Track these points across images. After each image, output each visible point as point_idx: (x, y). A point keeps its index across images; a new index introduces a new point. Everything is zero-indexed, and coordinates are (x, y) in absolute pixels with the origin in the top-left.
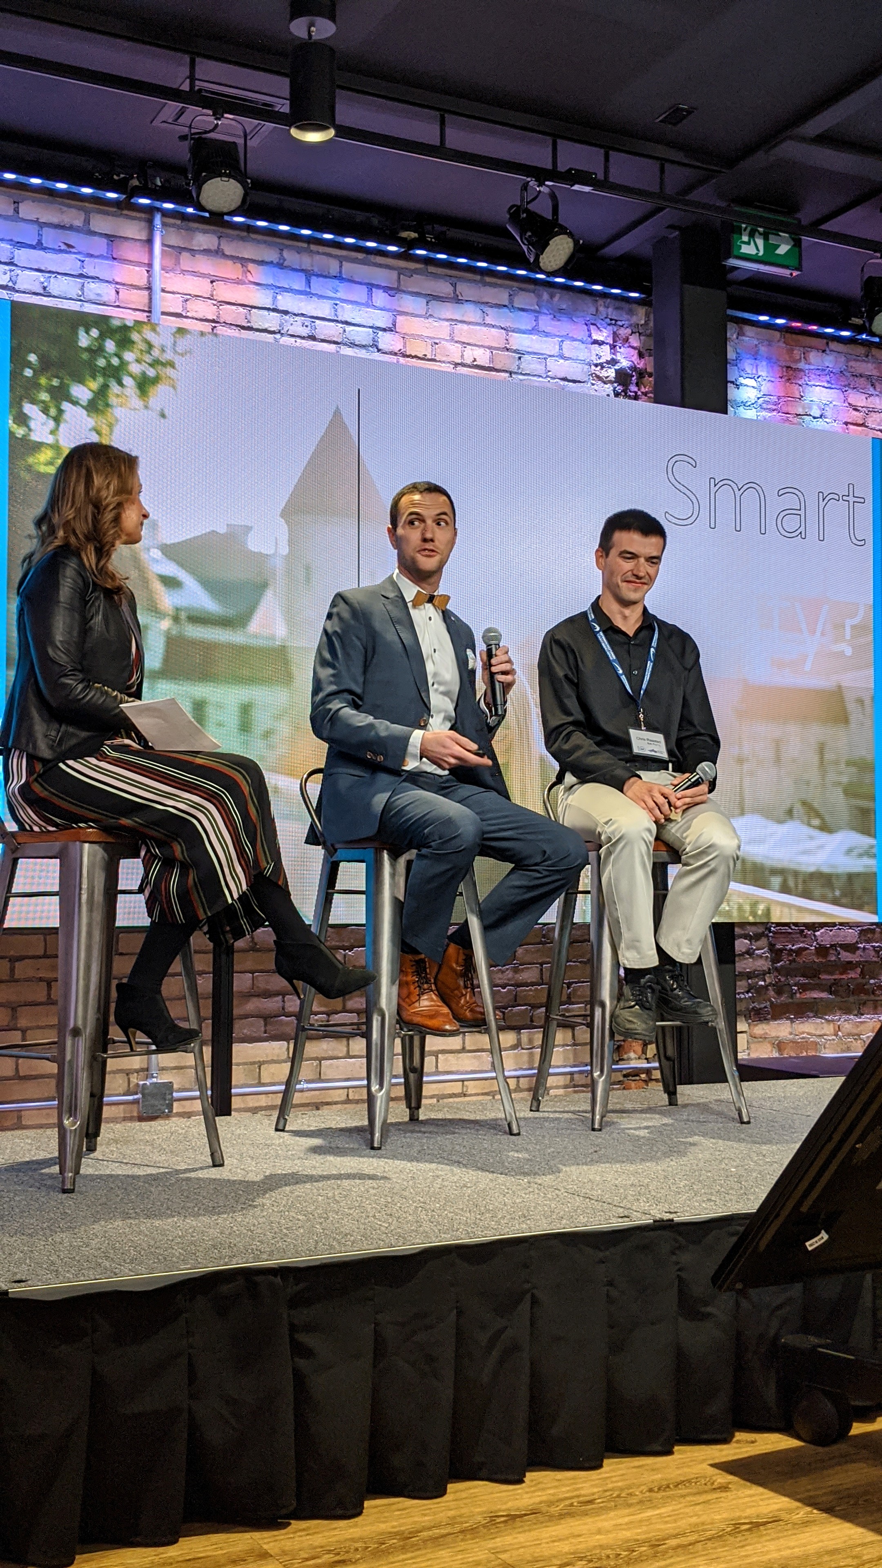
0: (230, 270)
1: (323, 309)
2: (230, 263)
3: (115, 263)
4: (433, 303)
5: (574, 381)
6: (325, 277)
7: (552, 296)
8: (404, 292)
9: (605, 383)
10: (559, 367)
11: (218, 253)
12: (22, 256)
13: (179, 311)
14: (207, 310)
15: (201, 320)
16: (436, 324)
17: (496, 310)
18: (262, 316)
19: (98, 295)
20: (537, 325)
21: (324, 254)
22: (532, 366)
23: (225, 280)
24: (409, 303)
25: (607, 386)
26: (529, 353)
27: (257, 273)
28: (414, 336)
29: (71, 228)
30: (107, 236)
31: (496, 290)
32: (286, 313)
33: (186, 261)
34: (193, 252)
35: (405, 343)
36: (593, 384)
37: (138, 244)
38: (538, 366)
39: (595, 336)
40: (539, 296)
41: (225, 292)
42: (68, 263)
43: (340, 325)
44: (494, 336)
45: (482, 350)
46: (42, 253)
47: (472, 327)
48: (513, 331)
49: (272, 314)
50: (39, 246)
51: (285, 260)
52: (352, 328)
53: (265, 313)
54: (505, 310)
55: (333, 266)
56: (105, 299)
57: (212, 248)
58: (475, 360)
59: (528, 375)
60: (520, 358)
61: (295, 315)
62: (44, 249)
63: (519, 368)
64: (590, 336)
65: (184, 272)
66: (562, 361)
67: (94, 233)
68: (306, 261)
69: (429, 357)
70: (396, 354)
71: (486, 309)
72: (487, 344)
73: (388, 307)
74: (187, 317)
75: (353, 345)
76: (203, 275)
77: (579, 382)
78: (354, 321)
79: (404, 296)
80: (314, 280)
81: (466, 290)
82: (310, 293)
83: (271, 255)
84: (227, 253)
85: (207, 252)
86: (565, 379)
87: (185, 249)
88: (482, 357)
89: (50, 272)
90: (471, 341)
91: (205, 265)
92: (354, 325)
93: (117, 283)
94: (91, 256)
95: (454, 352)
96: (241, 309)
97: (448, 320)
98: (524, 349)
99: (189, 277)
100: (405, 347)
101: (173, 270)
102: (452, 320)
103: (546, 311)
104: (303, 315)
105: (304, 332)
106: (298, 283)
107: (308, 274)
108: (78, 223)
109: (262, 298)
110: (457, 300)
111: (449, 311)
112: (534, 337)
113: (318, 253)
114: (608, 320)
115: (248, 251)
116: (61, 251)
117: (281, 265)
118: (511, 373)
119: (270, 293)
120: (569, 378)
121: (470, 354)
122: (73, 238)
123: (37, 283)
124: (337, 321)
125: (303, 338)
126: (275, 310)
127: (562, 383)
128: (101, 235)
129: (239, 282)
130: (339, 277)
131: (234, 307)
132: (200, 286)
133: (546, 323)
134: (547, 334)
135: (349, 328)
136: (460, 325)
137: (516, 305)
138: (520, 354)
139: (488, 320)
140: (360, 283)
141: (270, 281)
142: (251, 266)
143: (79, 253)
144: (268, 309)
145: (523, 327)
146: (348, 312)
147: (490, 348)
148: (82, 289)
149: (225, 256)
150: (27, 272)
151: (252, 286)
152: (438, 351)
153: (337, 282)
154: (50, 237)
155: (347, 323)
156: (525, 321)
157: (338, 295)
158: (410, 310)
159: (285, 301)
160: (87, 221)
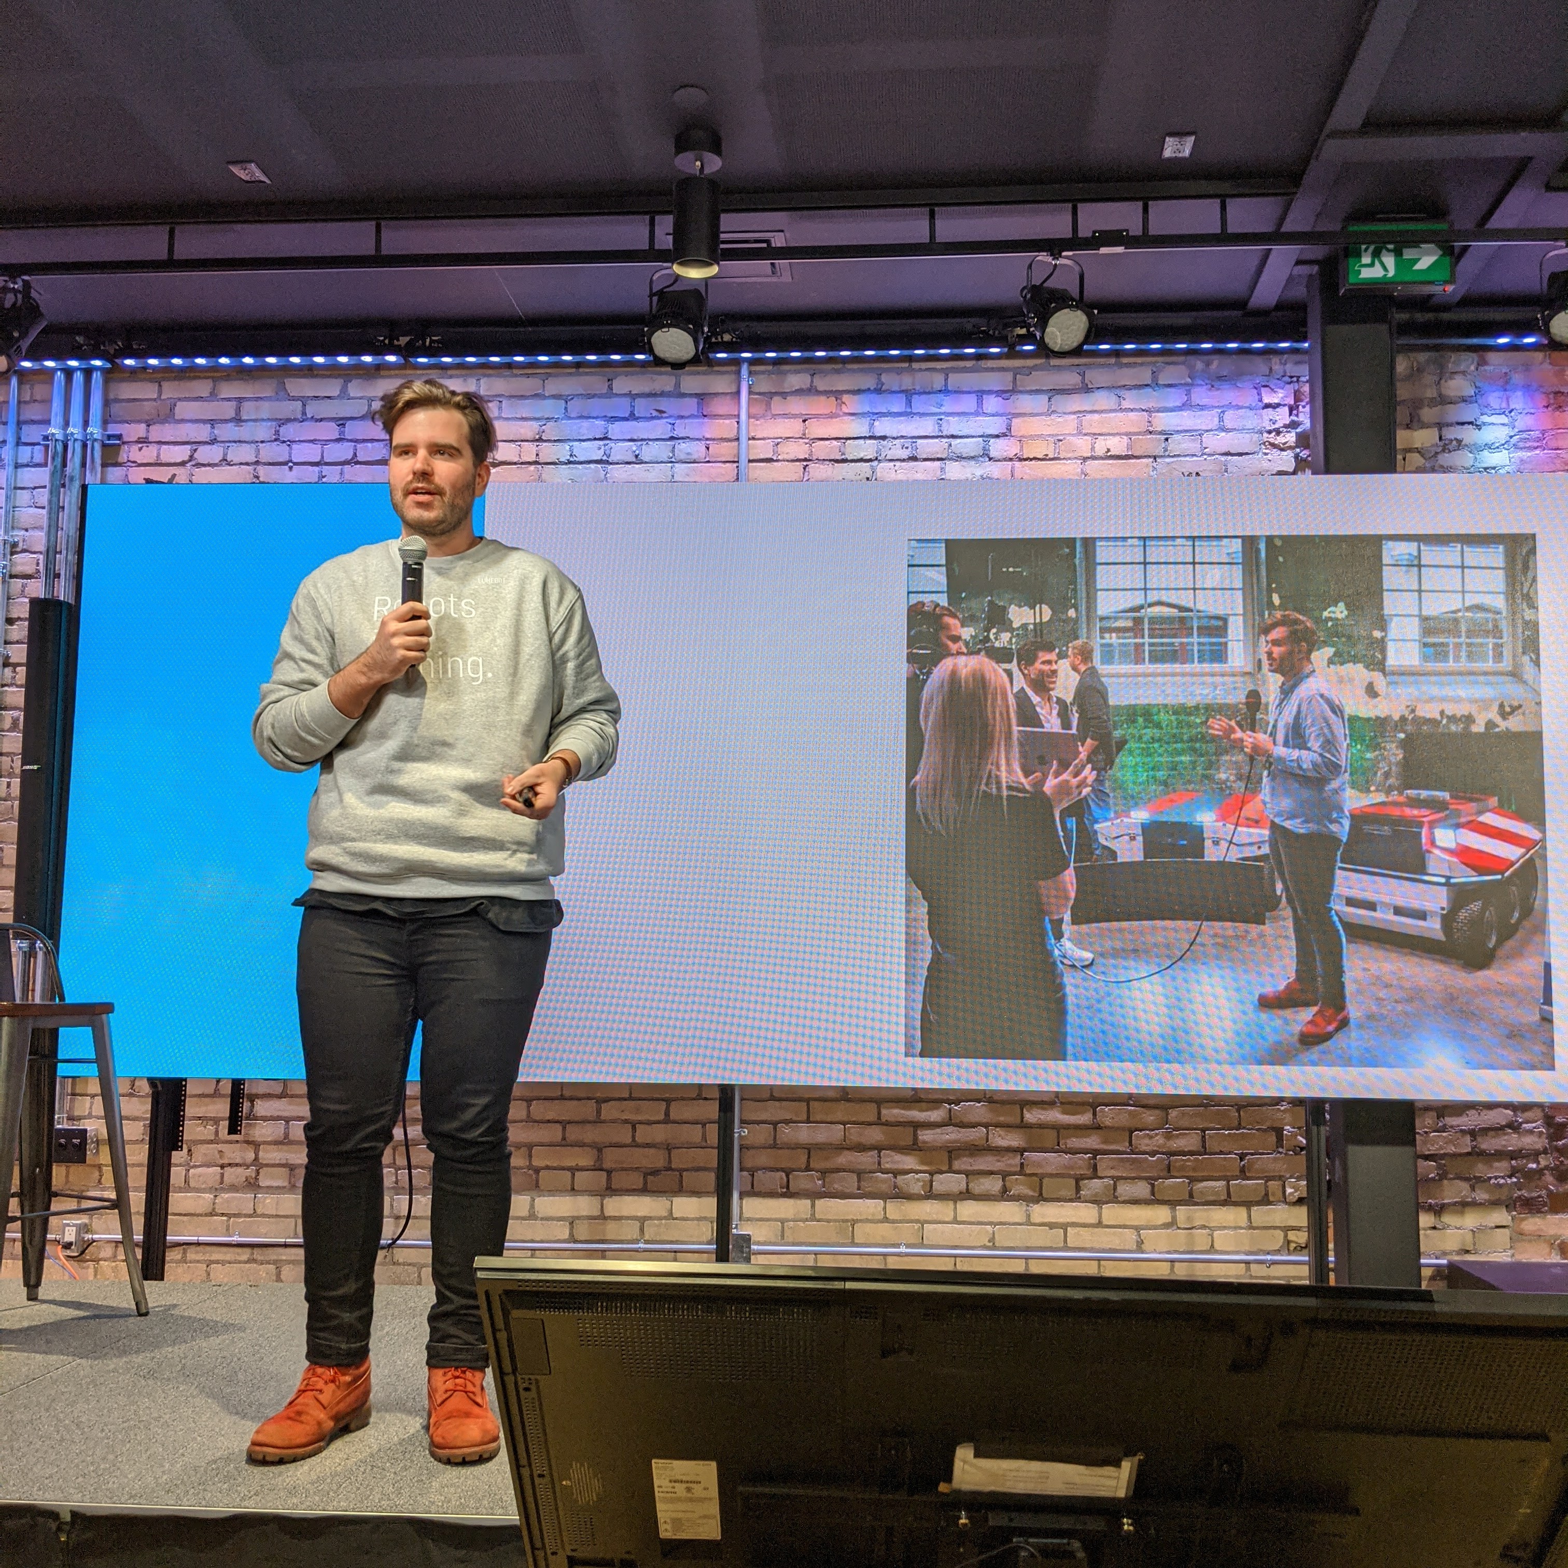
0: (823, 405)
1: (927, 426)
2: (823, 398)
3: (706, 420)
4: (1058, 398)
5: (1240, 454)
6: (929, 393)
7: (1208, 364)
8: (1021, 392)
9: (1282, 450)
10: (1218, 442)
11: (811, 391)
12: (616, 429)
13: (770, 456)
14: (799, 450)
15: (793, 461)
16: (1060, 420)
17: (1134, 392)
18: (857, 446)
19: (688, 454)
20: (1189, 399)
21: (927, 369)
22: (1184, 446)
23: (817, 416)
24: (1025, 403)
25: (1285, 453)
26: (1178, 432)
27: (852, 403)
28: (1033, 437)
29: (662, 394)
30: (697, 395)
31: (1135, 370)
32: (884, 438)
33: (778, 405)
34: (784, 395)
35: (1022, 447)
36: (1266, 454)
37: (728, 397)
38: (1192, 445)
39: (1266, 400)
40: (1191, 368)
41: (818, 429)
42: (660, 428)
43: (945, 440)
44: (1133, 421)
45: (1117, 438)
46: (635, 423)
47: (1104, 415)
48: (1158, 411)
49: (868, 442)
50: (632, 417)
51: (883, 384)
52: (959, 441)
53: (862, 442)
54: (1149, 390)
55: (938, 381)
56: (695, 456)
57: (804, 387)
58: (1109, 450)
59: (1179, 456)
60: (1167, 439)
61: (894, 438)
62: (636, 419)
63: (1166, 450)
64: (1261, 400)
65: (774, 416)
66: (1223, 434)
67: (683, 395)
68: (907, 381)
69: (1051, 456)
70: (1011, 460)
71: (1122, 393)
72: (1123, 431)
73: (1001, 411)
74: (777, 461)
75: (960, 458)
76: (795, 416)
77: (1247, 454)
78: (960, 434)
79: (1021, 396)
80: (915, 398)
81: (1096, 376)
82: (911, 413)
83: (869, 381)
84: (820, 388)
85: (799, 392)
86: (1228, 454)
87: (776, 393)
88: (1118, 445)
89: (642, 440)
90: (1104, 431)
91: (797, 406)
92: (961, 437)
93: (707, 439)
94: (682, 417)
95: (1083, 445)
96: (835, 443)
97: (1074, 413)
98: (1172, 428)
99: (779, 420)
100: (1022, 450)
101: (763, 416)
102: (1080, 412)
103: (1200, 382)
104: (902, 437)
105: (905, 454)
106: (897, 405)
107: (909, 394)
108: (669, 388)
109: (858, 427)
110: (1086, 389)
111: (1076, 402)
112: (1185, 414)
113: (920, 370)
114: (1287, 379)
115: (843, 382)
116: (653, 418)
117: (878, 391)
118: (1155, 458)
119: (866, 421)
120: (1232, 451)
121: (1101, 446)
122: (663, 404)
123: (630, 452)
124: (942, 437)
125: (904, 460)
126: (871, 438)
127: (1223, 458)
128: (691, 395)
129: (832, 416)
130: (945, 391)
131: (827, 442)
132: (792, 427)
133: (1200, 395)
134: (1202, 408)
135: (955, 442)
136: (1089, 416)
137: (1160, 382)
138: (1167, 436)
139: (1126, 404)
140: (969, 393)
141: (867, 409)
142: (845, 398)
143: (670, 417)
144: (865, 438)
145: (1171, 405)
146: (953, 425)
147: (1127, 434)
148: (673, 451)
149: (819, 393)
150: (620, 444)
151: (846, 418)
152: (1063, 448)
153: (941, 396)
154: (641, 406)
155: (953, 437)
156: (1174, 398)
157: (943, 409)
158: (1028, 410)
159: (883, 427)
160: (678, 385)
